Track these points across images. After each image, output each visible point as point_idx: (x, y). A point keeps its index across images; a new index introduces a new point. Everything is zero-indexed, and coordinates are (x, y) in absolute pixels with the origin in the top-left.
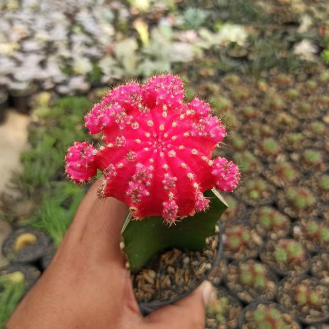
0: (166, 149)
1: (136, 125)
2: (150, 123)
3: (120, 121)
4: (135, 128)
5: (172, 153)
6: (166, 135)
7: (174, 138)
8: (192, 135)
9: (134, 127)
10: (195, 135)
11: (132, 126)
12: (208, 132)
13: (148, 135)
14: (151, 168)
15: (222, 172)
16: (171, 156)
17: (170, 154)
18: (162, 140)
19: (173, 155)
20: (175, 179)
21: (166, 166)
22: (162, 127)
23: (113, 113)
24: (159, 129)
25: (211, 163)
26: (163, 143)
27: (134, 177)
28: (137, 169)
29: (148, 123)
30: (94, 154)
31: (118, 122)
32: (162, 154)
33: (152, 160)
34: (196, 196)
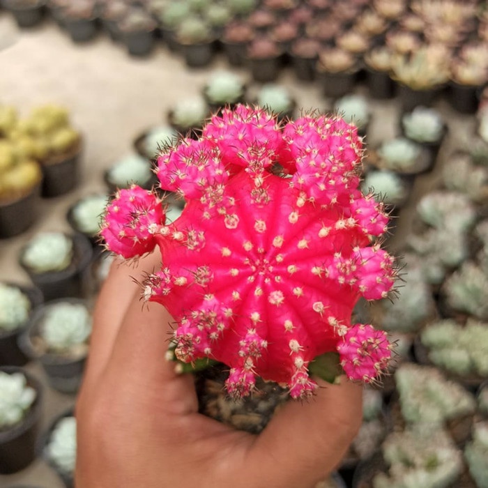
0: (269, 284)
1: (232, 221)
2: (260, 226)
3: (208, 202)
4: (229, 227)
5: (277, 298)
6: (279, 258)
7: (292, 269)
8: (327, 275)
9: (228, 223)
10: (332, 277)
11: (226, 220)
12: (359, 280)
13: (248, 246)
14: (228, 312)
15: (356, 353)
16: (272, 301)
17: (273, 297)
18: (270, 262)
19: (276, 300)
20: (264, 343)
21: (256, 316)
22: (278, 242)
23: (201, 181)
24: (271, 242)
25: (343, 330)
26: (271, 268)
27: (195, 314)
28: (204, 303)
29: (256, 224)
30: (150, 231)
31: (205, 202)
32: (258, 292)
33: (236, 295)
34: (294, 376)
